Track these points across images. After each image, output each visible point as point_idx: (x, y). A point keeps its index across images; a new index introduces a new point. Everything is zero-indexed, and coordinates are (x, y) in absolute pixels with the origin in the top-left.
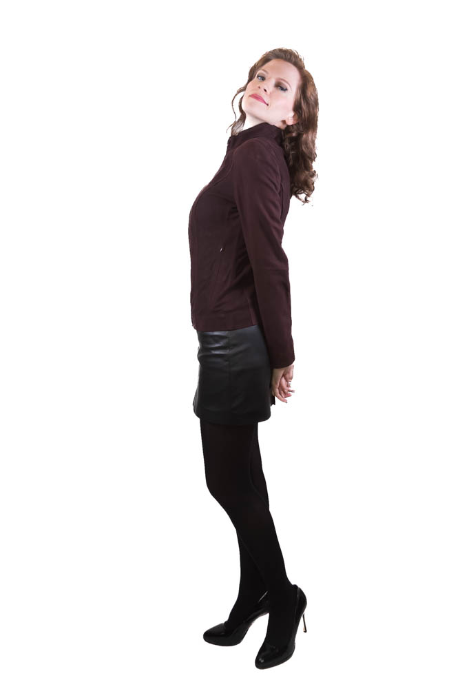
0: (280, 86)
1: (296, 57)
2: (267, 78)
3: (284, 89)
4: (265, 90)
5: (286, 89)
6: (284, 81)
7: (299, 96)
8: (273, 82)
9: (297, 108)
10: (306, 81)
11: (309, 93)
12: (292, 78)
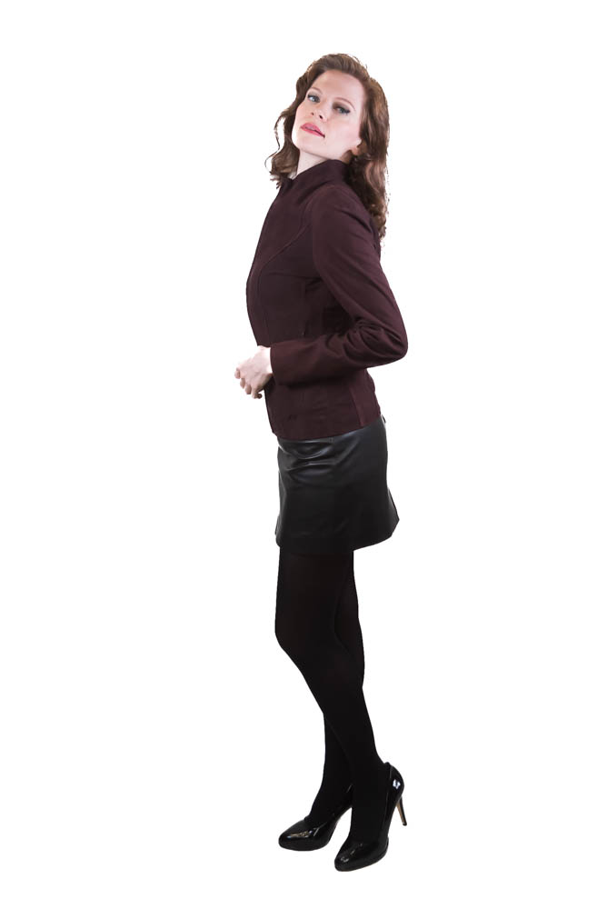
0: (340, 109)
1: (357, 65)
2: (321, 99)
3: (345, 111)
4: (321, 117)
5: (348, 112)
6: (345, 100)
7: (365, 116)
8: (330, 103)
9: (364, 133)
10: (374, 96)
11: (377, 112)
12: (355, 95)
